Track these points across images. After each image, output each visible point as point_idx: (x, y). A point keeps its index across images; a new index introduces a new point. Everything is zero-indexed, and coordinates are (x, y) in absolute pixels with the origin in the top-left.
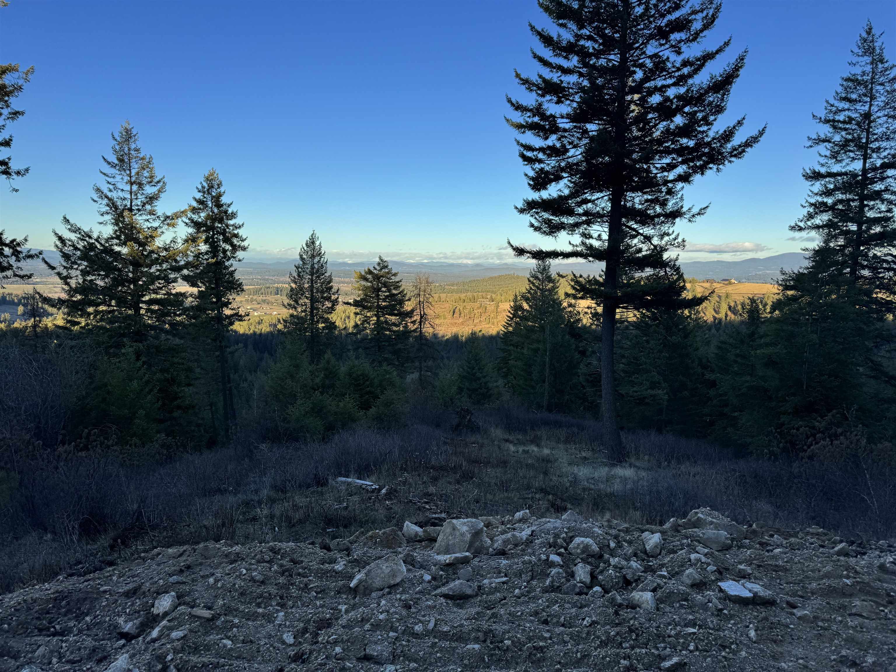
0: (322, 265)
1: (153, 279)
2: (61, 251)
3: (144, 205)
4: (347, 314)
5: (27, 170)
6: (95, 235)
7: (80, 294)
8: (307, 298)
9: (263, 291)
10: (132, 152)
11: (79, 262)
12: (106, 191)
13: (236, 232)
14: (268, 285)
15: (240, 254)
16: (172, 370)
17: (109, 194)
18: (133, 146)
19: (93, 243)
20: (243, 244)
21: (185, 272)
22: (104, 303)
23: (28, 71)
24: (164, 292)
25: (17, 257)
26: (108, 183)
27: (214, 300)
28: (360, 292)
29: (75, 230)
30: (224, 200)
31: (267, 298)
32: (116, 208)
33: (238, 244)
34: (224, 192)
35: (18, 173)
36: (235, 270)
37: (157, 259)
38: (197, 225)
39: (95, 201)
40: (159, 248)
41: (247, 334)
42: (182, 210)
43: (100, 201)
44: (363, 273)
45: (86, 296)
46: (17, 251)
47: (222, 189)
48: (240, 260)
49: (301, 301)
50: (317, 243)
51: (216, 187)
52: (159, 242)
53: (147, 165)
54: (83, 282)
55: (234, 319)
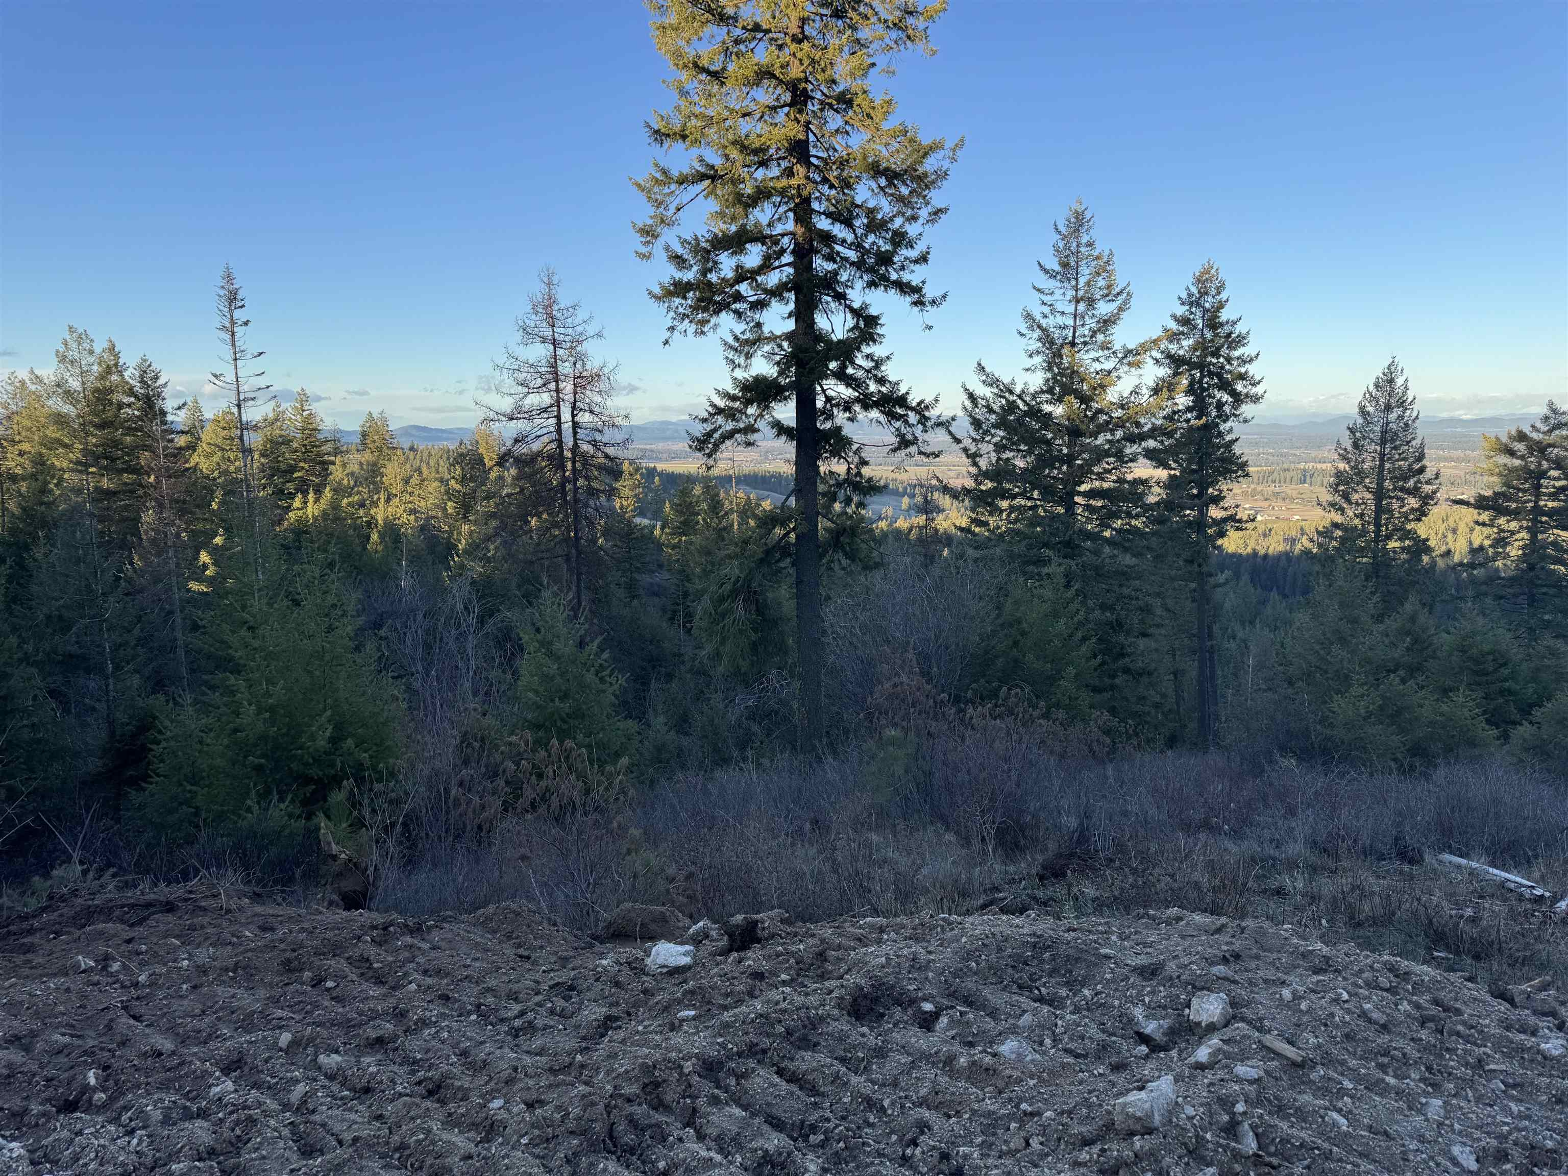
0: (1407, 425)
1: (1100, 455)
2: (970, 416)
3: (1094, 334)
4: (1452, 525)
5: (944, 297)
6: (1018, 390)
7: (991, 481)
8: (1368, 488)
9: (1276, 475)
10: (1083, 249)
11: (993, 431)
12: (1038, 317)
13: (1243, 370)
14: (1286, 466)
15: (1247, 409)
16: (1118, 608)
17: (1044, 322)
18: (1085, 239)
19: (1014, 401)
20: (1254, 390)
21: (1151, 443)
22: (1023, 494)
23: (956, 145)
24: (1115, 478)
25: (924, 425)
26: (1043, 303)
27: (1195, 491)
28: (1495, 479)
29: (991, 381)
30: (1225, 315)
31: (1284, 489)
32: (1052, 343)
33: (1245, 391)
34: (1227, 301)
35: (933, 302)
36: (1237, 439)
37: (1107, 423)
38: (1176, 361)
39: (1022, 335)
40: (1112, 403)
41: (1240, 555)
42: (1154, 337)
43: (1029, 334)
44: (1504, 439)
45: (1000, 483)
46: (924, 416)
47: (1224, 296)
48: (1246, 421)
49: (1355, 497)
50: (1399, 381)
51: (1213, 292)
52: (1112, 395)
53: (1104, 268)
54: (997, 462)
55: (1227, 526)
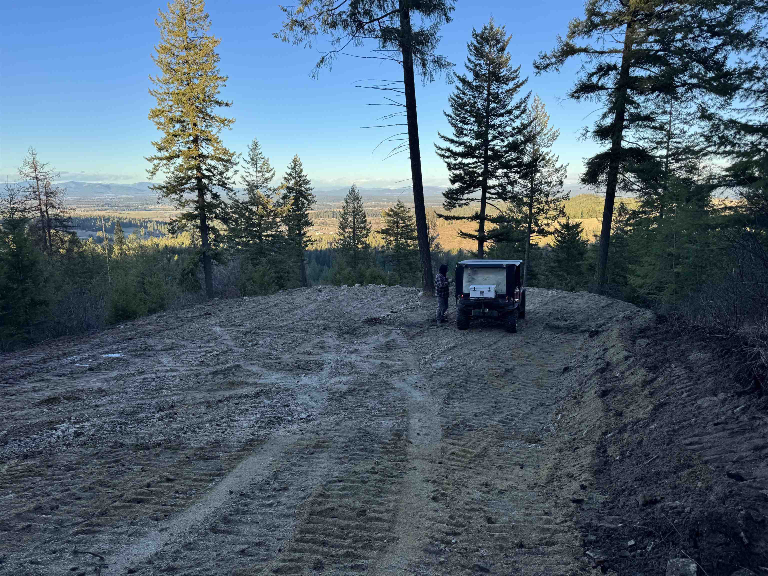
0: (360, 206)
3: (263, 183)
6: (240, 201)
8: (350, 227)
10: (258, 155)
13: (310, 192)
15: (312, 205)
17: (247, 179)
18: (258, 152)
19: (239, 205)
20: (314, 199)
24: (274, 230)
26: (247, 172)
28: (386, 224)
32: (250, 186)
33: (311, 199)
34: (303, 168)
38: (289, 188)
40: (271, 206)
42: (282, 182)
44: (387, 211)
50: (356, 191)
51: (298, 165)
52: (271, 203)
53: (265, 162)
55: (308, 243)
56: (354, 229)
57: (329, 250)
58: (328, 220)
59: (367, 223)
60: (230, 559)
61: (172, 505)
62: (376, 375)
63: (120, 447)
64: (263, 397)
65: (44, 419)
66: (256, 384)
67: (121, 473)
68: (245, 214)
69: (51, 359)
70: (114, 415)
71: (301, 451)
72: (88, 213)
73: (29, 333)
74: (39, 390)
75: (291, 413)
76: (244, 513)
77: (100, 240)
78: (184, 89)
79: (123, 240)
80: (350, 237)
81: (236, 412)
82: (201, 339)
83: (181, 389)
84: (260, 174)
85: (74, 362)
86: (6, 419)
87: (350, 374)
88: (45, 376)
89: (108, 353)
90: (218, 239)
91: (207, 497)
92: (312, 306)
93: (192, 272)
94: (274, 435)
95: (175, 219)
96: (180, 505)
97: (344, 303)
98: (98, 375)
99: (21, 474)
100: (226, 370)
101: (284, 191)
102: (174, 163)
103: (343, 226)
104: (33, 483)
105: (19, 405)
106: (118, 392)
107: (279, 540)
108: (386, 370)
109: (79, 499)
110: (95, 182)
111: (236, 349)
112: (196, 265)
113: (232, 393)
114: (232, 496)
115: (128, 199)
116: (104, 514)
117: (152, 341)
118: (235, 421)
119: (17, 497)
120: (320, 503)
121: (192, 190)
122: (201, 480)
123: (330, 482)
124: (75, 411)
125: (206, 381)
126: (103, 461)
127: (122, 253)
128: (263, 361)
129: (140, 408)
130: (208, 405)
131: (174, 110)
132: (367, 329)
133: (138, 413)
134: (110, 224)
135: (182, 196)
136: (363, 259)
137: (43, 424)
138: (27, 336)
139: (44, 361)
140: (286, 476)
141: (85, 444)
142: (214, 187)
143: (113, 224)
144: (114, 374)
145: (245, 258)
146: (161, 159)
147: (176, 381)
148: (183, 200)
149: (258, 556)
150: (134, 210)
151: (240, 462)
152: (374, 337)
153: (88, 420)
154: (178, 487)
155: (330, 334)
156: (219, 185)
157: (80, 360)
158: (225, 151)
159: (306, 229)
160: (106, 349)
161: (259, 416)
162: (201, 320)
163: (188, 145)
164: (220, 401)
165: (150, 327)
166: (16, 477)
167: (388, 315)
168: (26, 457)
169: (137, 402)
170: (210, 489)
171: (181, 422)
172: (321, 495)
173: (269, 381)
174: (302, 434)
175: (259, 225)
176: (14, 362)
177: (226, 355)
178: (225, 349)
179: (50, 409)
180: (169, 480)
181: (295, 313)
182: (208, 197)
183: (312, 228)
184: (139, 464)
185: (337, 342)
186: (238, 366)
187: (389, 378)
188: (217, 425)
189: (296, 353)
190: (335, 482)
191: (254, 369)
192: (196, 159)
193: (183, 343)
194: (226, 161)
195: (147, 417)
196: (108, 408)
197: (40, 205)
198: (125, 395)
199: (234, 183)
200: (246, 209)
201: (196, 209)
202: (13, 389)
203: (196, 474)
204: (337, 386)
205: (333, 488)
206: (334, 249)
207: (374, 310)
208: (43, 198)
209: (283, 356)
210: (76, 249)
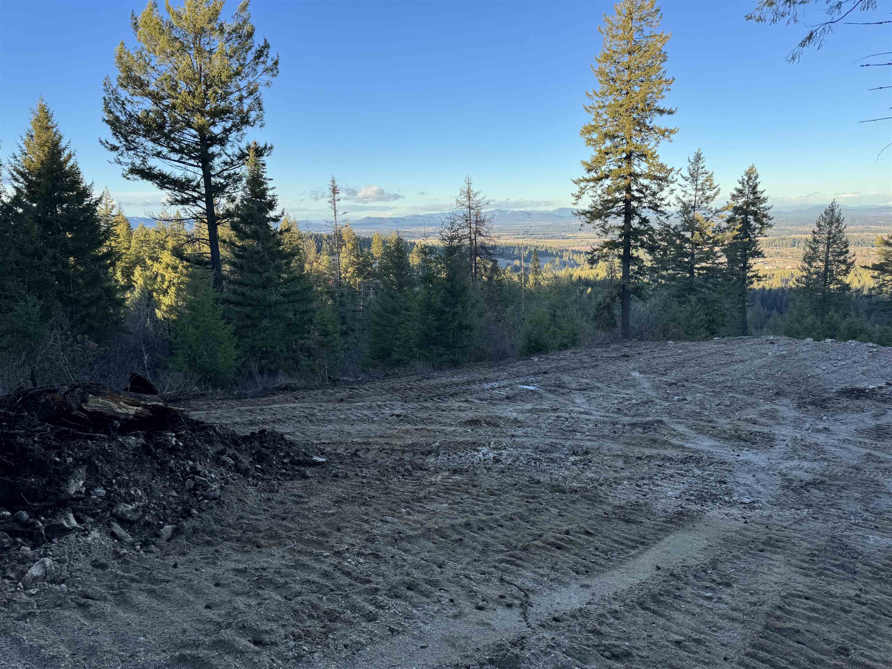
0: (840, 230)
6: (672, 226)
8: (821, 260)
9: (777, 242)
10: (700, 169)
13: (765, 213)
14: (783, 236)
15: (767, 231)
18: (701, 165)
19: (670, 231)
20: (770, 222)
28: (881, 257)
30: (759, 188)
31: (782, 250)
32: (686, 207)
33: (766, 222)
34: (759, 183)
38: (735, 209)
41: (755, 290)
42: (728, 202)
50: (837, 211)
51: (754, 179)
53: (709, 177)
55: (754, 279)
56: (827, 263)
57: (782, 290)
58: (785, 250)
59: (848, 255)
60: (663, 646)
61: (592, 562)
62: (857, 469)
63: (536, 483)
64: (692, 465)
65: (468, 438)
66: (683, 447)
67: (539, 512)
68: (675, 241)
69: (474, 382)
70: (529, 448)
71: (747, 543)
72: (509, 241)
73: (454, 354)
74: (464, 410)
75: (729, 493)
76: (676, 597)
77: (516, 269)
78: (621, 99)
79: (538, 270)
80: (817, 273)
81: (659, 475)
82: (617, 384)
83: (596, 436)
84: (701, 193)
85: (493, 389)
86: (439, 432)
87: (815, 460)
88: (469, 398)
89: (523, 384)
90: (641, 271)
91: (630, 564)
92: (758, 362)
93: (608, 307)
94: (708, 514)
95: (596, 247)
96: (601, 565)
97: (808, 363)
98: (515, 405)
99: (452, 487)
100: (647, 423)
101: (729, 213)
102: (602, 185)
103: (809, 259)
104: (462, 499)
105: (448, 420)
106: (533, 426)
107: (723, 645)
108: (875, 465)
109: (501, 526)
110: (517, 210)
111: (658, 401)
112: (613, 299)
113: (654, 452)
114: (660, 572)
115: (547, 227)
116: (525, 549)
117: (566, 378)
118: (658, 485)
119: (450, 508)
120: (778, 618)
121: (619, 214)
122: (622, 544)
123: (792, 595)
124: (494, 436)
125: (623, 432)
126: (521, 494)
127: (537, 283)
128: (691, 422)
129: (554, 447)
130: (627, 459)
131: (609, 124)
132: (845, 402)
133: (552, 452)
134: (527, 252)
135: (607, 222)
136: (836, 304)
137: (467, 443)
138: (452, 357)
139: (469, 383)
140: (728, 568)
141: (503, 472)
142: (643, 210)
143: (530, 253)
144: (529, 406)
145: (670, 294)
146: (588, 181)
147: (591, 426)
148: (607, 227)
149: (697, 656)
150: (552, 238)
151: (667, 535)
152: (855, 416)
153: (505, 449)
154: (598, 544)
155: (786, 401)
156: (649, 207)
157: (499, 388)
158: (662, 167)
159: (751, 261)
160: (522, 380)
161: (686, 486)
162: (618, 363)
163: (620, 164)
164: (639, 458)
165: (563, 363)
166: (448, 489)
167: (880, 388)
168: (455, 472)
169: (551, 440)
170: (633, 556)
171: (596, 472)
172: (780, 608)
173: (699, 447)
174: (746, 522)
175: (692, 255)
176: (444, 380)
177: (647, 406)
178: (645, 399)
179: (473, 430)
180: (587, 533)
181: (735, 367)
182: (635, 223)
183: (761, 260)
184: (556, 507)
185: (797, 414)
186: (661, 422)
187: (880, 477)
188: (637, 485)
189: (736, 419)
190: (800, 597)
191: (681, 429)
192: (626, 178)
193: (598, 385)
194: (661, 179)
195: (561, 459)
196: (523, 440)
197: (470, 233)
198: (539, 430)
199: (668, 204)
200: (679, 236)
201: (620, 236)
202: (443, 405)
203: (617, 535)
204: (794, 472)
205: (798, 604)
206: (791, 289)
207: (857, 378)
208: (474, 226)
209: (719, 420)
210: (495, 277)
